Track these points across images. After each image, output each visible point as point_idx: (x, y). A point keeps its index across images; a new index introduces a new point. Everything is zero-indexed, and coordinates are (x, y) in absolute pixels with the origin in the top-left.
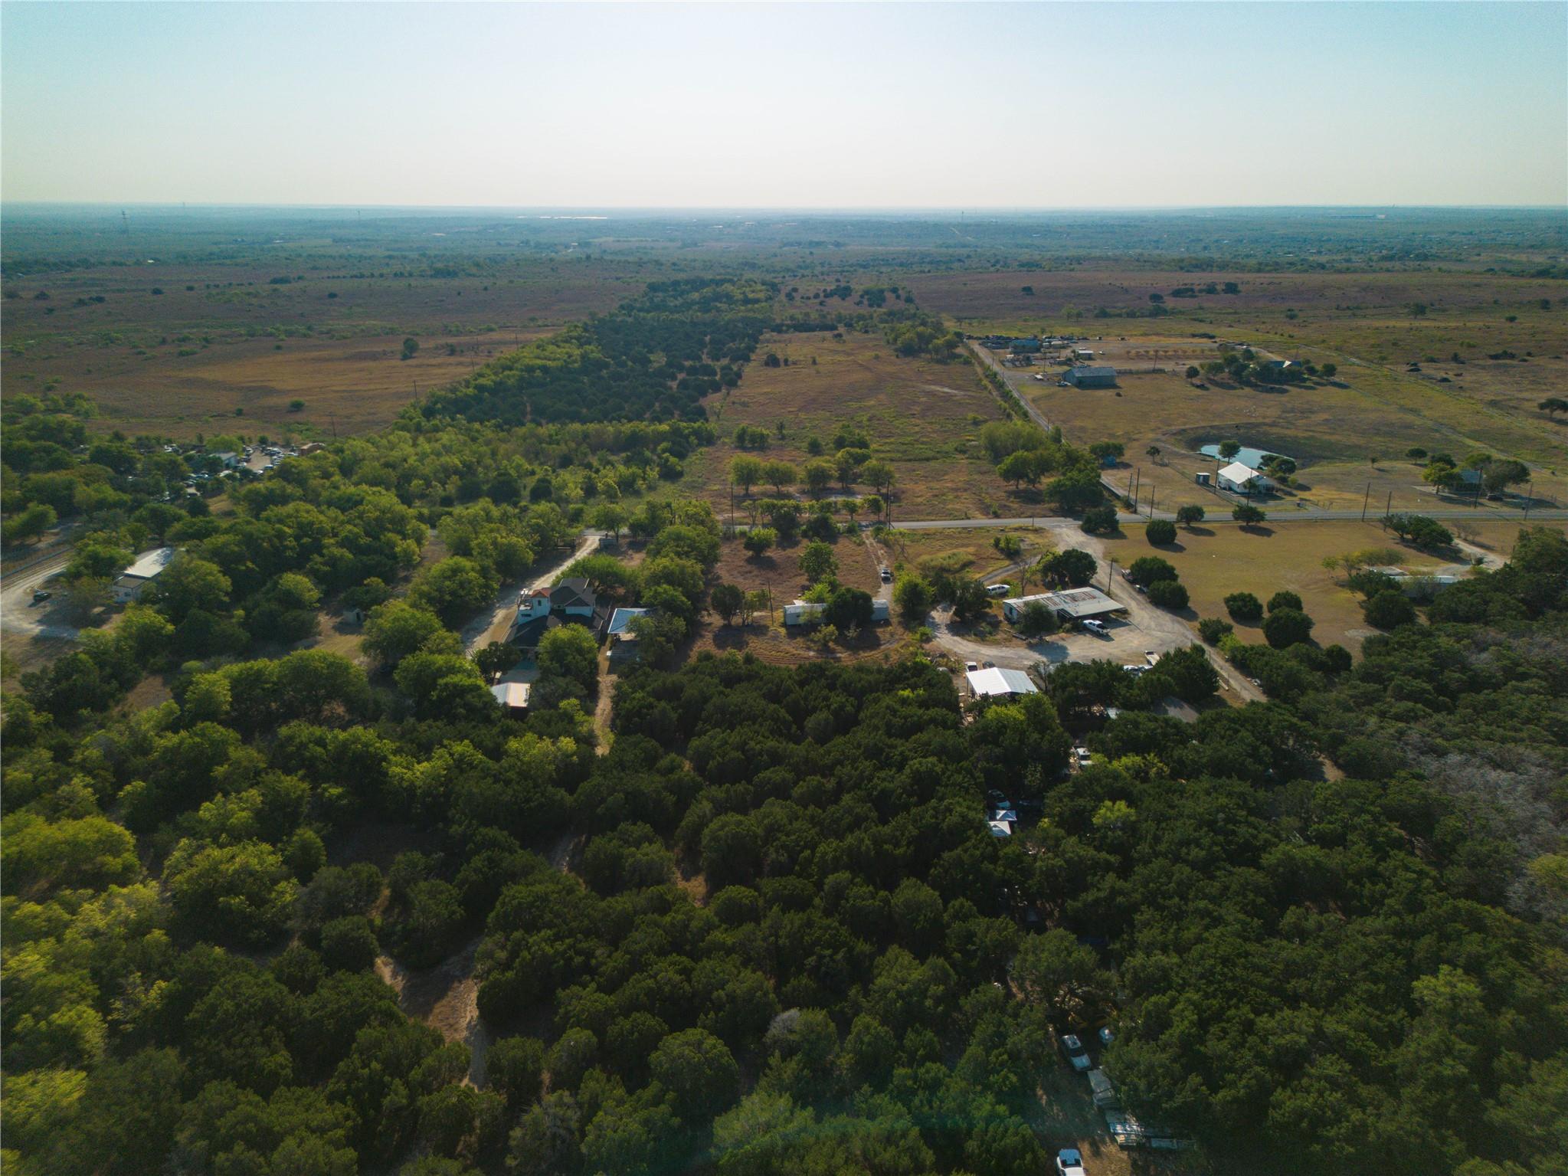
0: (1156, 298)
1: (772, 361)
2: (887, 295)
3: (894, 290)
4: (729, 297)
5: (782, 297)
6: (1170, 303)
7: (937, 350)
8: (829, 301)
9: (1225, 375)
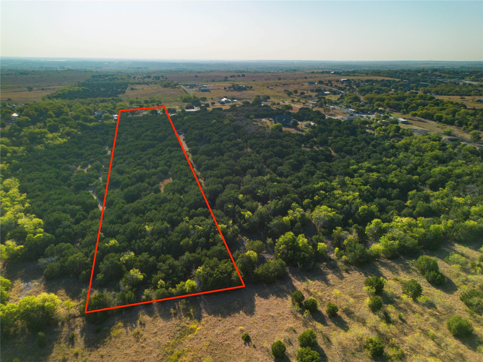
0: (226, 78)
1: (132, 89)
2: (161, 77)
3: (162, 76)
4: (117, 79)
5: (132, 78)
6: (229, 79)
7: (172, 86)
8: (145, 79)
9: (232, 89)
